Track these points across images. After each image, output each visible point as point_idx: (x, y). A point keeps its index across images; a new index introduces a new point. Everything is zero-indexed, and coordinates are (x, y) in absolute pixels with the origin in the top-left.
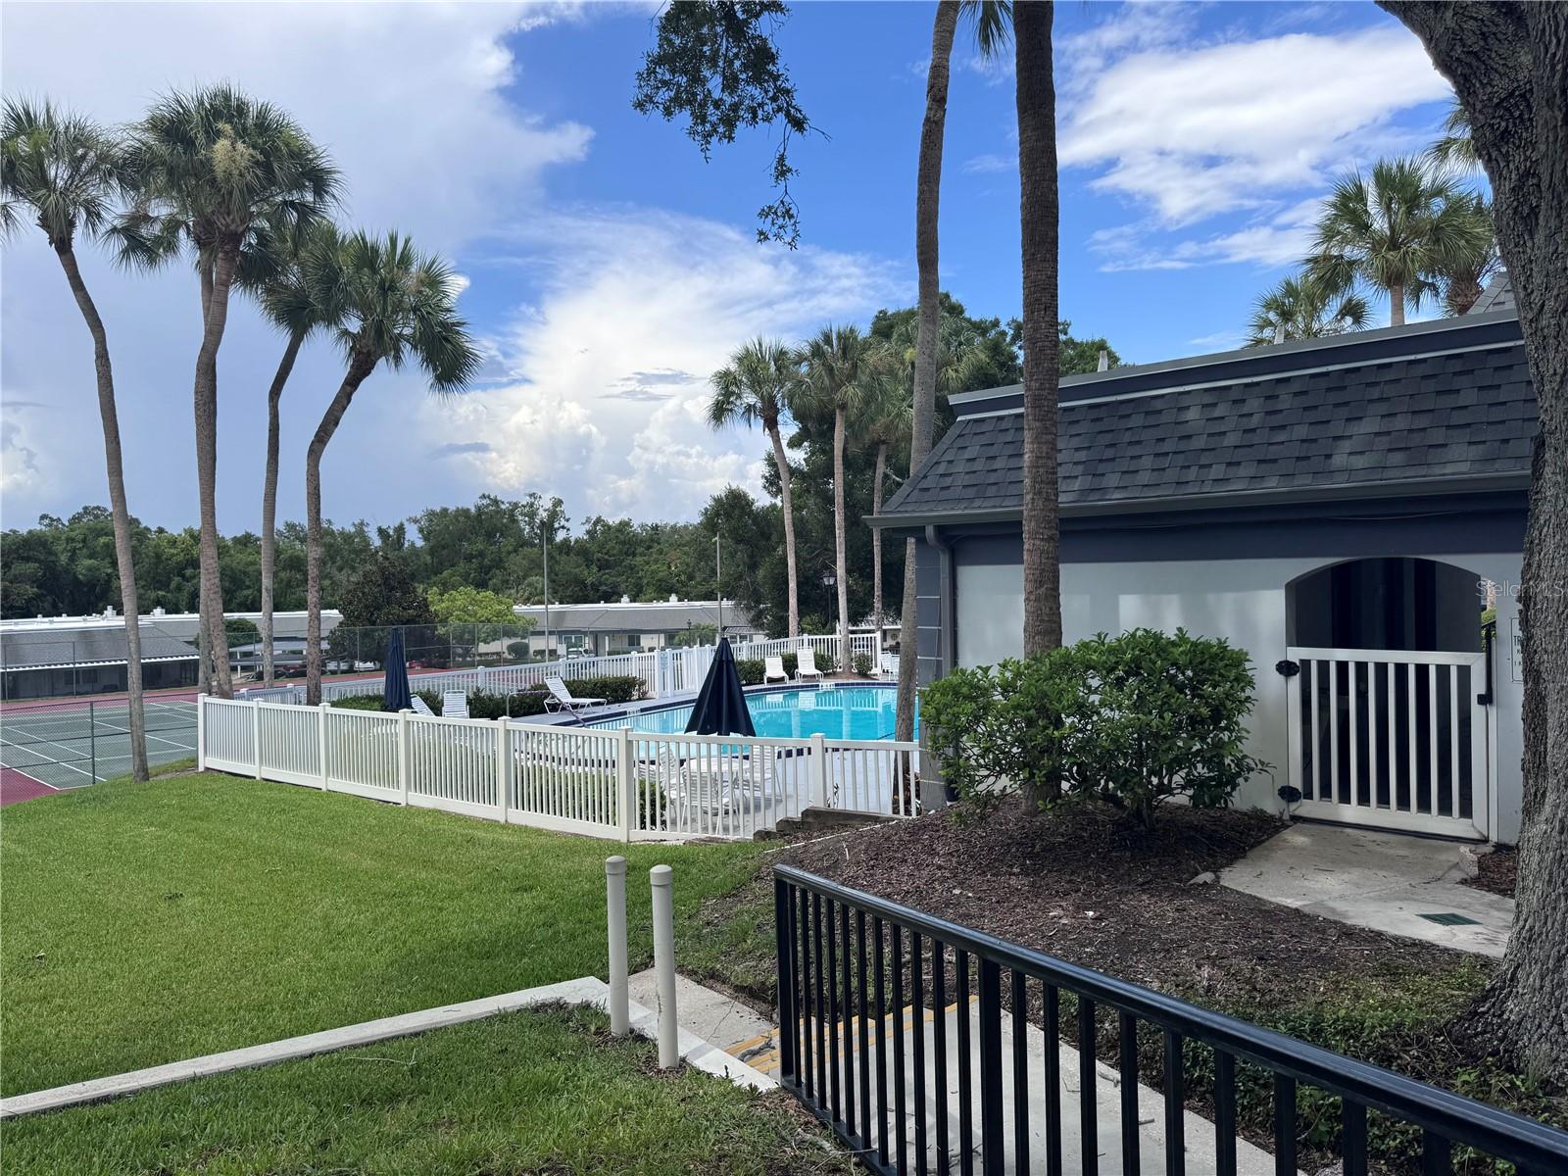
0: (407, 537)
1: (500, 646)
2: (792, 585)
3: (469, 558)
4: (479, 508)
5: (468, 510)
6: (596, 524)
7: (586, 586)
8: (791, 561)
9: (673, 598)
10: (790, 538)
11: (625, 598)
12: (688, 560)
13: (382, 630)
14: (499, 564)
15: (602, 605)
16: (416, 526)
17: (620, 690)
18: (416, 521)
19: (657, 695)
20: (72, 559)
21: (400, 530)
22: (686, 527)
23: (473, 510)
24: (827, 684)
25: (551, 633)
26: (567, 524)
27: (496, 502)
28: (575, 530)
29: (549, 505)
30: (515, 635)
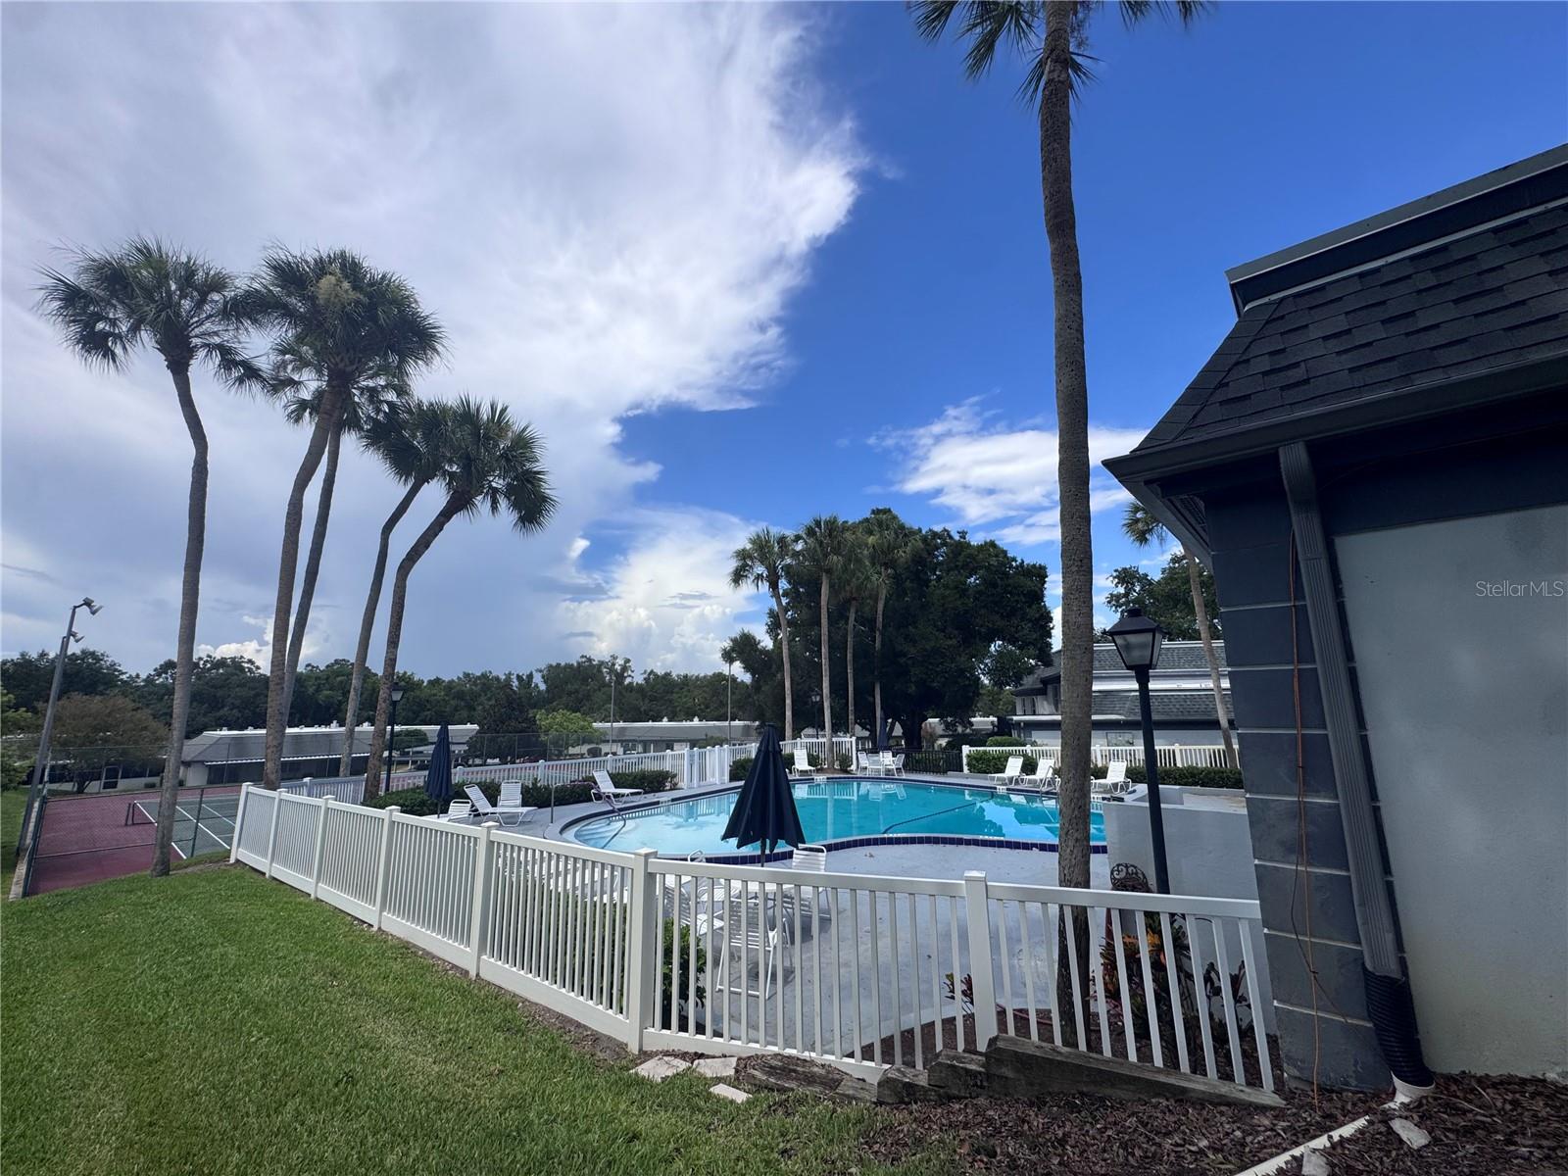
0: (534, 680)
1: (584, 749)
2: (788, 701)
3: (569, 694)
4: (578, 663)
5: (572, 665)
6: (650, 674)
7: (641, 712)
8: (788, 684)
9: (696, 719)
10: (787, 666)
11: (665, 719)
12: (706, 695)
13: (503, 737)
14: (588, 697)
15: (650, 723)
16: (540, 674)
17: (655, 782)
18: (541, 671)
19: (686, 785)
20: (318, 690)
21: (530, 676)
22: (705, 677)
23: (575, 664)
24: (820, 778)
25: (614, 741)
26: (633, 674)
27: (590, 660)
28: (637, 678)
29: (622, 662)
30: (593, 743)
